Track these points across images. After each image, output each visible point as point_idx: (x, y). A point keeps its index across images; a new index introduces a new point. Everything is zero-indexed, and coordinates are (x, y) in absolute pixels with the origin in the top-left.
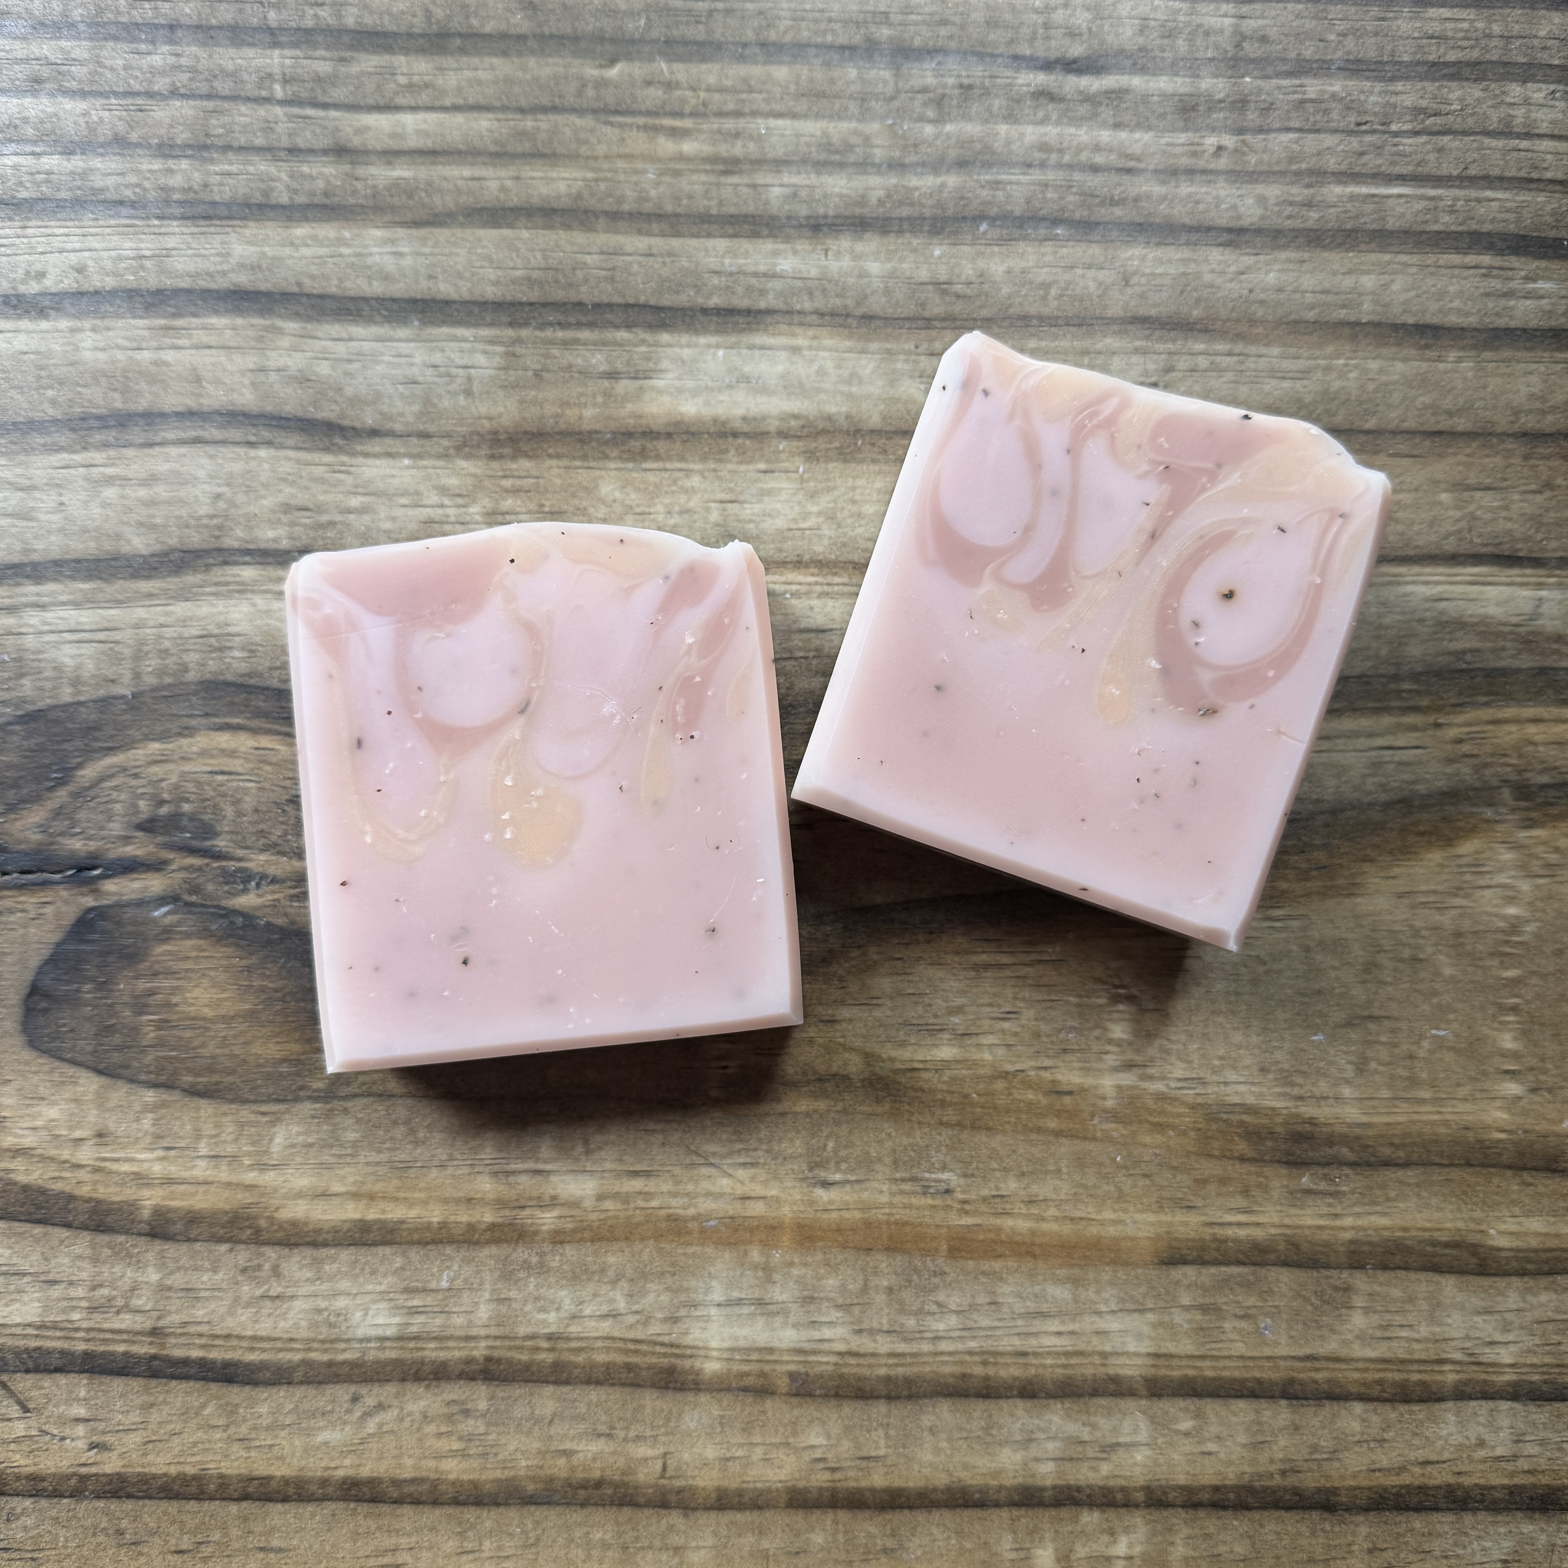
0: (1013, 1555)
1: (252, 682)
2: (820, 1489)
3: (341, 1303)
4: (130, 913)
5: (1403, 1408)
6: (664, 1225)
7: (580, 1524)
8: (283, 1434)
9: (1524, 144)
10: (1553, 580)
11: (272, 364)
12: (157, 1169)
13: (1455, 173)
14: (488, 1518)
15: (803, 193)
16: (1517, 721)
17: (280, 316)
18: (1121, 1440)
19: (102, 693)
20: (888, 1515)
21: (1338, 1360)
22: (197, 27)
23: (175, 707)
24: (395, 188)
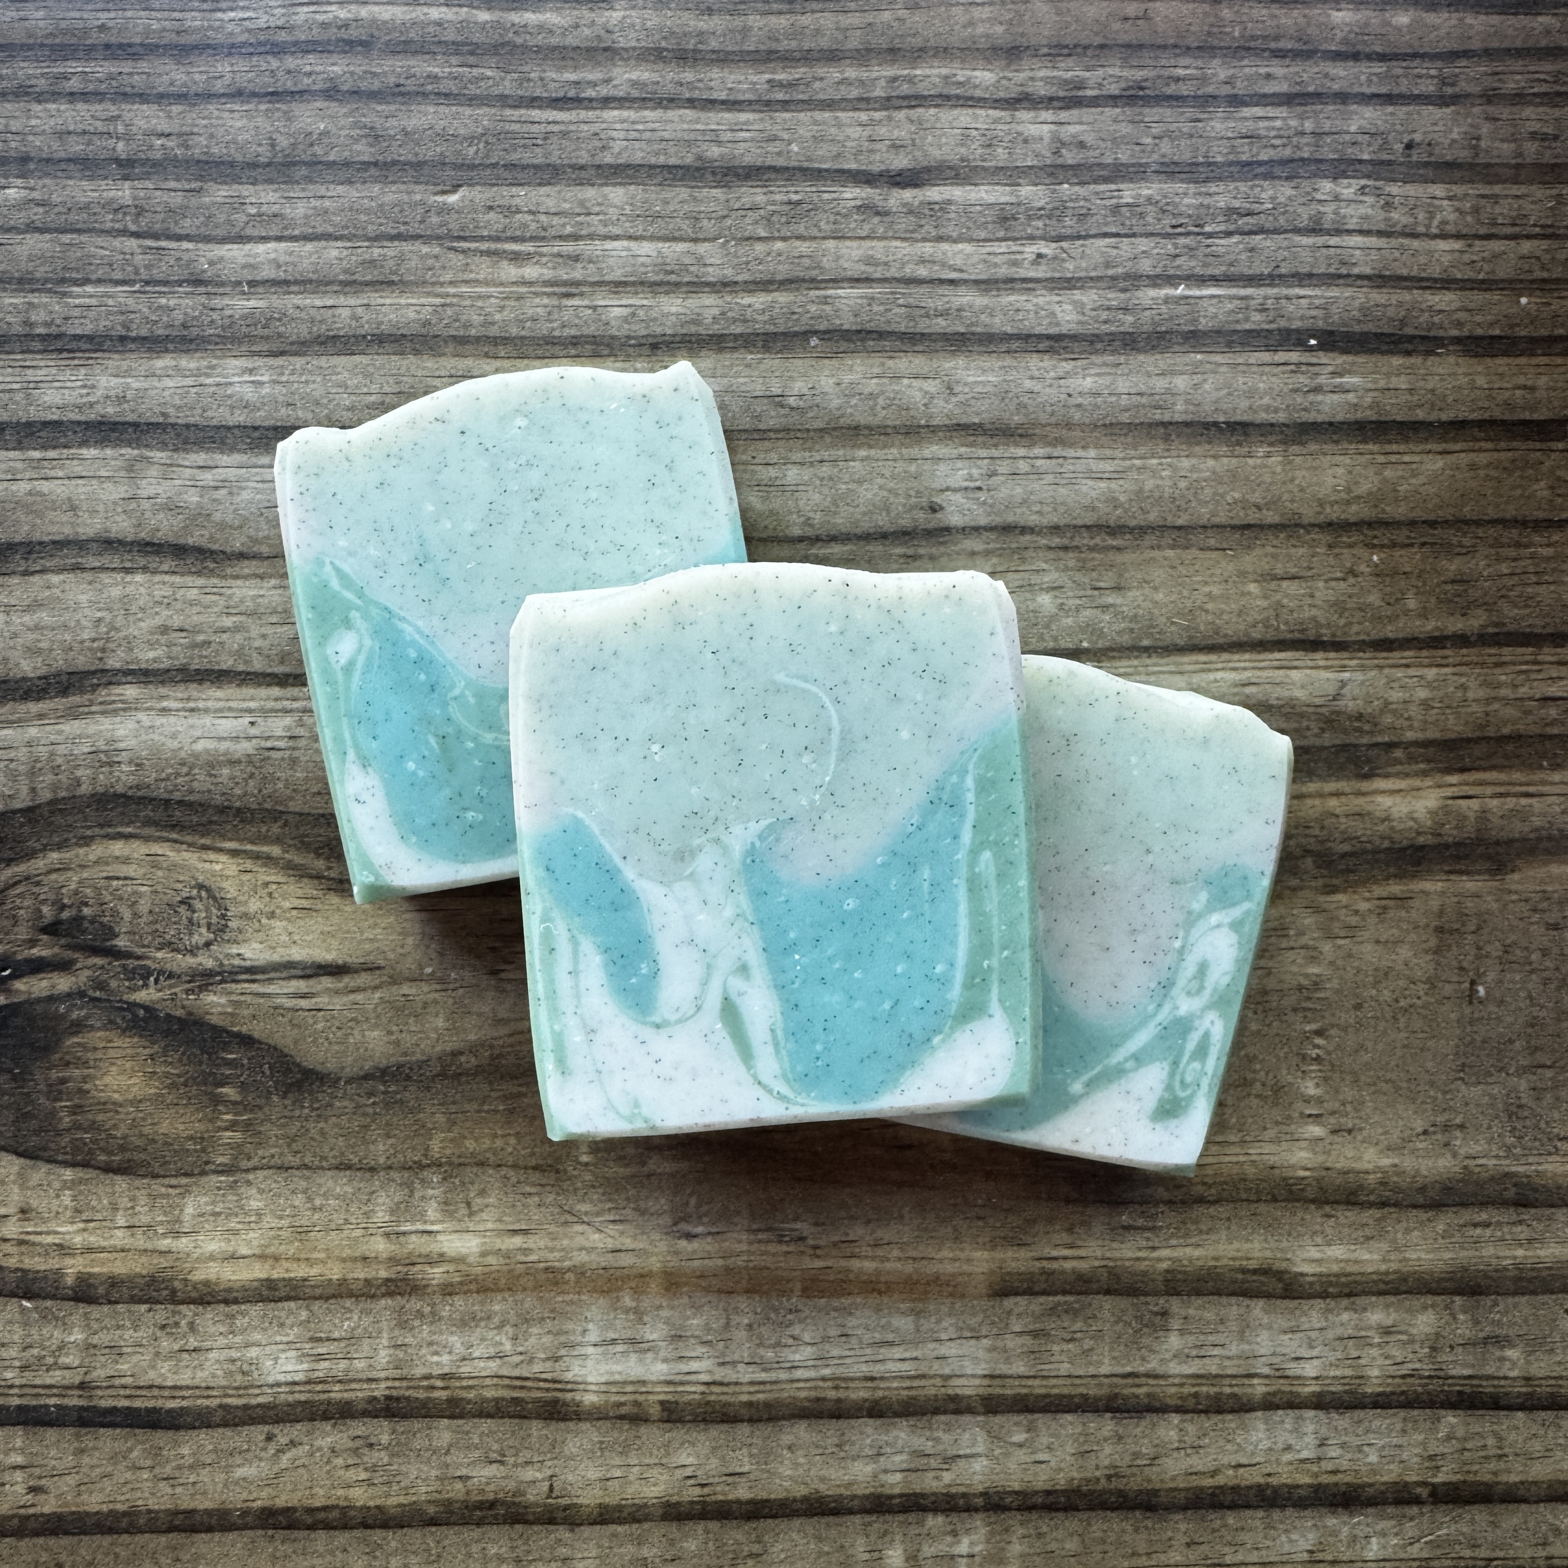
0: (866, 1556)
1: (140, 794)
2: (692, 1502)
3: (253, 1352)
4: (39, 1009)
5: (1216, 1418)
6: (543, 1277)
7: (478, 1541)
8: (204, 1472)
9: (1333, 241)
10: (1355, 662)
11: (144, 493)
12: (78, 1240)
13: (1266, 272)
14: (392, 1539)
15: (641, 313)
16: (1321, 795)
17: (147, 446)
18: (961, 1452)
20: (754, 1524)
21: (1156, 1377)
22: (48, 160)
23: (70, 819)
24: (250, 317)
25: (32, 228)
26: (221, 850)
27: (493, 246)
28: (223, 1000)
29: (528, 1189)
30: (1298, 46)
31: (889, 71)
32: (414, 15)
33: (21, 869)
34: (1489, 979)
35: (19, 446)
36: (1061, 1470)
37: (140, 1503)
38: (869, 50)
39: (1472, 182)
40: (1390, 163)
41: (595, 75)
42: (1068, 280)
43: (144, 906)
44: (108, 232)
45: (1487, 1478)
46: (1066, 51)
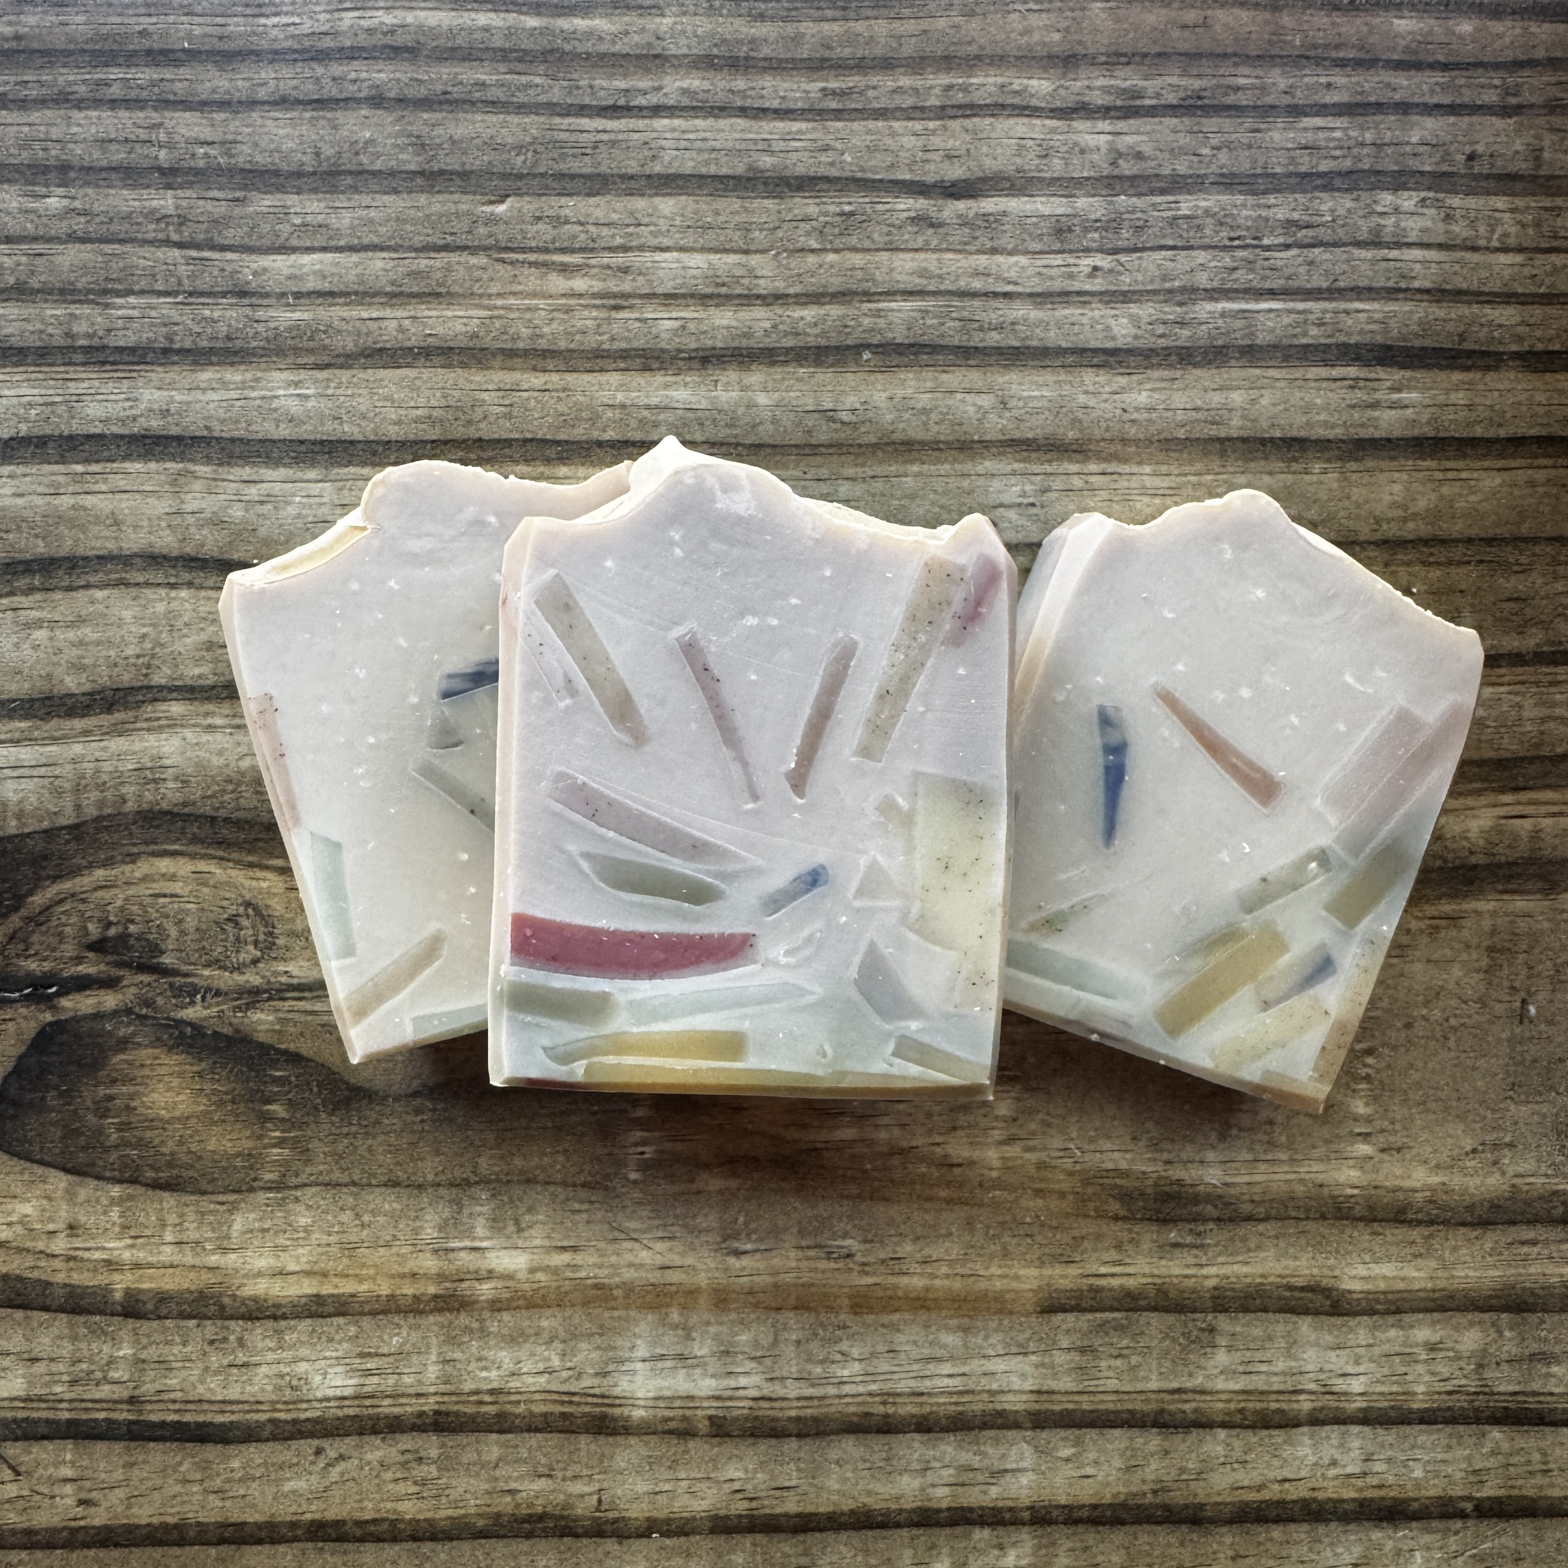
1: (186, 810)
2: (740, 1516)
3: (303, 1367)
4: (86, 1027)
5: (1264, 1433)
6: (591, 1293)
7: (526, 1554)
8: (254, 1485)
9: (1393, 254)
11: (188, 507)
12: (127, 1255)
13: (1325, 285)
14: (442, 1552)
15: (692, 326)
17: (191, 460)
18: (1008, 1467)
19: (46, 824)
20: (801, 1537)
21: (1203, 1392)
22: (91, 168)
23: (116, 836)
24: (296, 329)
25: (72, 238)
26: (267, 868)
27: (542, 257)
28: (271, 1018)
29: (577, 1206)
30: (1361, 55)
31: (944, 79)
32: (461, 21)
33: (66, 886)
34: (1540, 998)
35: (62, 461)
36: (1108, 1484)
37: (190, 1515)
38: (923, 58)
39: (1534, 194)
40: (1451, 174)
41: (644, 83)
42: (1124, 293)
43: (191, 923)
44: (151, 243)
45: (1531, 1493)
46: (1123, 60)
